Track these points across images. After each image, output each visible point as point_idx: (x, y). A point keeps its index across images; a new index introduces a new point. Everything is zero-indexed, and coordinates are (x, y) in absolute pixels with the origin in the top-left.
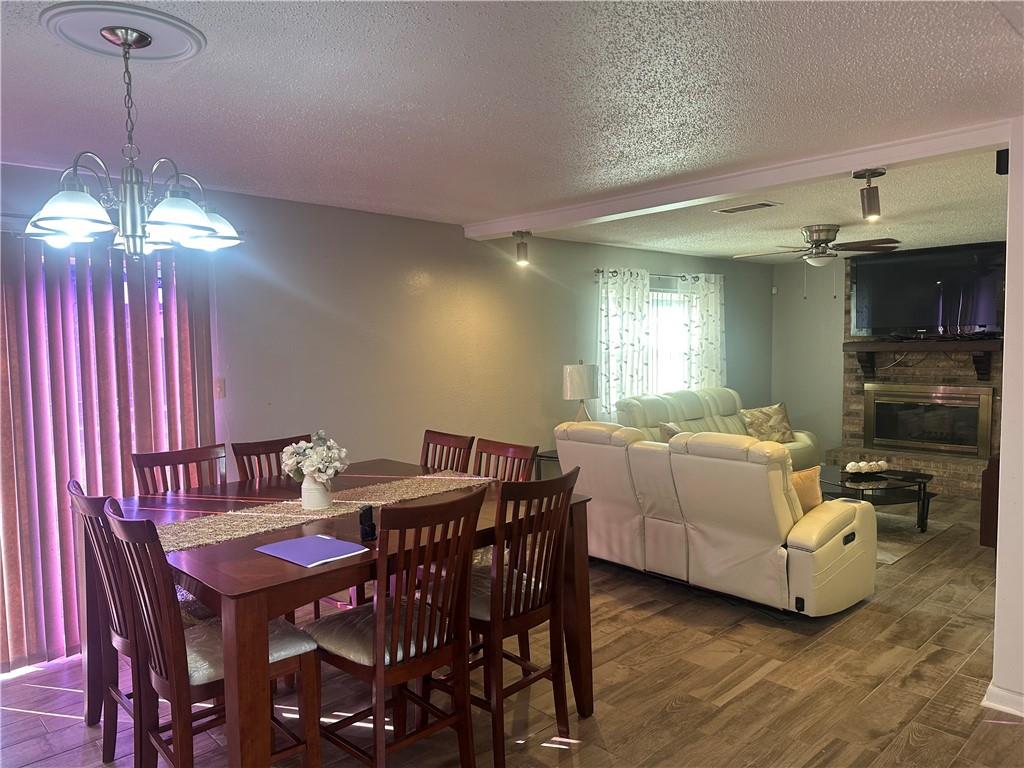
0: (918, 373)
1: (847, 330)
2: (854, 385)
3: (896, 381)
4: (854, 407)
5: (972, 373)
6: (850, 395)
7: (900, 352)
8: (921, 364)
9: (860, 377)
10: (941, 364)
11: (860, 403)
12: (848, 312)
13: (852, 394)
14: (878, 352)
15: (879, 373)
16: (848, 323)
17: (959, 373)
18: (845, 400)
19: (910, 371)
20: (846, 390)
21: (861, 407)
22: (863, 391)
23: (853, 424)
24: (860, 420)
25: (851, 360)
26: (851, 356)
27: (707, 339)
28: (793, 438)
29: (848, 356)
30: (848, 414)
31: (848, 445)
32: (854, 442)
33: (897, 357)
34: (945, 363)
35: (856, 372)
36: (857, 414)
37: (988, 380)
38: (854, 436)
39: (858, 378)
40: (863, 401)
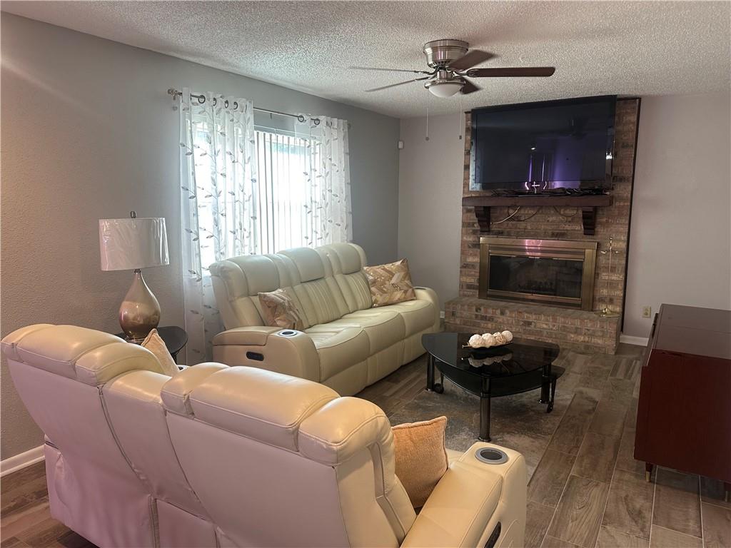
0: (529, 228)
1: (466, 185)
2: (471, 239)
3: (509, 235)
4: (470, 260)
5: (579, 227)
6: (466, 248)
7: (514, 207)
8: (533, 219)
9: (477, 231)
10: (551, 219)
11: (476, 255)
12: (467, 167)
13: (470, 247)
14: (494, 207)
15: (494, 227)
16: (467, 178)
17: (567, 227)
18: (463, 253)
19: (522, 225)
20: (463, 243)
21: (477, 260)
22: (479, 244)
23: (469, 275)
24: (476, 272)
25: (469, 214)
26: (469, 211)
27: (331, 191)
28: (415, 296)
29: (466, 211)
30: (465, 266)
31: (465, 296)
32: (470, 292)
33: (511, 211)
34: (554, 218)
35: (473, 226)
36: (473, 266)
37: (593, 235)
38: (470, 287)
39: (474, 232)
40: (478, 254)
